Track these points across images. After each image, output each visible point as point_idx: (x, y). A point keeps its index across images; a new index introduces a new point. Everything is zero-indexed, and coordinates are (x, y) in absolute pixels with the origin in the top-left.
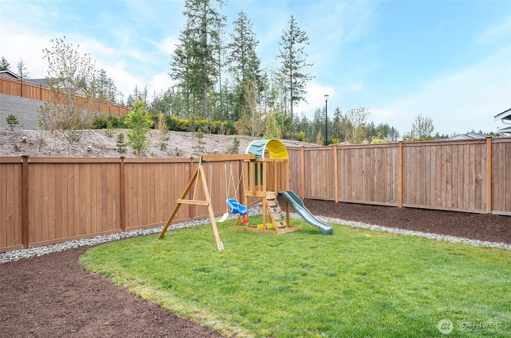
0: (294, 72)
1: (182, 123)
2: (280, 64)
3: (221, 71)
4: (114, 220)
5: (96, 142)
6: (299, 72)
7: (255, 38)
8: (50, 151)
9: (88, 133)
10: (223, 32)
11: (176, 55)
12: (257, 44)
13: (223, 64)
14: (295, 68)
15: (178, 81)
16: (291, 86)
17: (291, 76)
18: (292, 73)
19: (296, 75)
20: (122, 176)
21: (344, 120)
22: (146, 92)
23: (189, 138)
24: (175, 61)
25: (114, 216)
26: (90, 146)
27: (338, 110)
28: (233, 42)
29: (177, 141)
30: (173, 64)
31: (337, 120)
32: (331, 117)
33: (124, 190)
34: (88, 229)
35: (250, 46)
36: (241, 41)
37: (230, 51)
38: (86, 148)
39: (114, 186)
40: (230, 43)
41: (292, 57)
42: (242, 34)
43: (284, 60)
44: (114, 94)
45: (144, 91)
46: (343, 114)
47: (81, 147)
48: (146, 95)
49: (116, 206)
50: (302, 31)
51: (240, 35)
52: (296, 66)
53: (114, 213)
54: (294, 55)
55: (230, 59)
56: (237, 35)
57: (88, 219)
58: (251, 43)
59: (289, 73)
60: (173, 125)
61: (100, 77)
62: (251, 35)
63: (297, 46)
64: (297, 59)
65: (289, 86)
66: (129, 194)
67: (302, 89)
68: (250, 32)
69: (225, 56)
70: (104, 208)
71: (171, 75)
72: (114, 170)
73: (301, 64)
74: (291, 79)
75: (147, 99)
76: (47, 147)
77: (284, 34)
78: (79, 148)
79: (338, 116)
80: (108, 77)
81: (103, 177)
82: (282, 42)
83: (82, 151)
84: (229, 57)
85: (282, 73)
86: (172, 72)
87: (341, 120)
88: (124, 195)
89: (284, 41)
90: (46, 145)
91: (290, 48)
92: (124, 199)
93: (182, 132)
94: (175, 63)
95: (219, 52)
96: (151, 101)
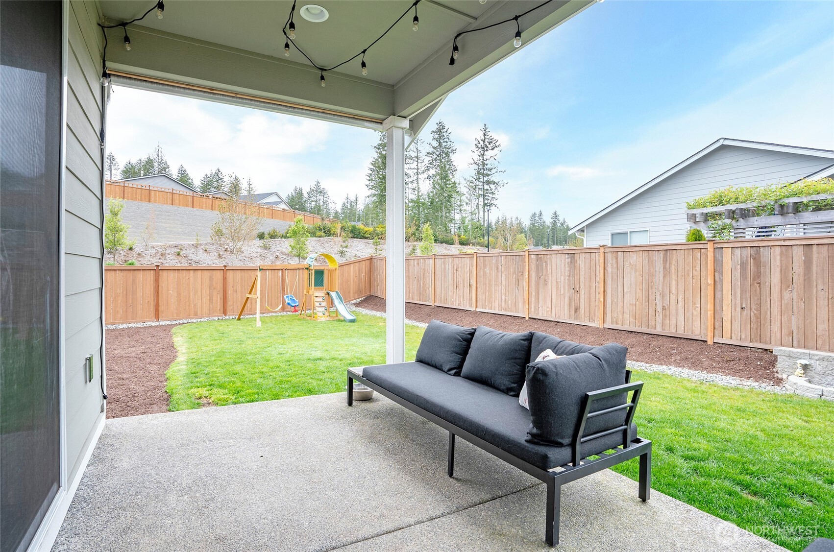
0: (486, 179)
1: (366, 232)
2: (472, 171)
3: (419, 179)
4: (218, 308)
5: (284, 250)
6: (491, 178)
7: (453, 145)
8: (245, 258)
9: (279, 242)
10: (422, 141)
11: (372, 167)
12: (454, 152)
13: (421, 172)
14: (488, 175)
15: (373, 191)
16: (484, 192)
17: (483, 183)
18: (485, 180)
19: (488, 182)
20: (225, 279)
21: (562, 224)
22: (357, 200)
23: (370, 245)
24: (371, 172)
25: (219, 305)
26: (278, 254)
27: (555, 213)
28: (432, 150)
29: (358, 248)
30: (369, 175)
31: (554, 224)
32: (548, 220)
33: (226, 288)
34: (199, 312)
35: (447, 154)
36: (439, 149)
37: (427, 159)
38: (275, 255)
39: (219, 286)
40: (428, 151)
41: (484, 164)
42: (440, 143)
43: (476, 167)
44: (327, 203)
45: (355, 199)
46: (561, 218)
47: (271, 254)
48: (356, 203)
49: (220, 298)
50: (494, 139)
51: (438, 144)
52: (489, 173)
53: (219, 304)
54: (486, 162)
55: (428, 167)
56: (435, 144)
57: (199, 305)
58: (448, 151)
59: (482, 180)
60: (358, 234)
61: (315, 187)
62: (449, 143)
63: (489, 154)
64: (489, 166)
65: (482, 193)
66: (230, 292)
67: (494, 196)
68: (448, 140)
69: (423, 164)
70: (211, 300)
71: (367, 186)
72: (219, 275)
73: (493, 171)
74: (483, 186)
75: (358, 206)
76: (243, 255)
77: (477, 142)
78: (269, 255)
79: (556, 220)
80: (322, 187)
81: (211, 279)
82: (475, 149)
83: (271, 258)
84: (427, 165)
85: (474, 180)
86: (368, 183)
87: (559, 225)
88: (226, 292)
89: (478, 149)
90: (242, 252)
91: (483, 155)
92: (226, 294)
93: (366, 240)
94: (371, 174)
95: (417, 161)
96: (360, 208)
